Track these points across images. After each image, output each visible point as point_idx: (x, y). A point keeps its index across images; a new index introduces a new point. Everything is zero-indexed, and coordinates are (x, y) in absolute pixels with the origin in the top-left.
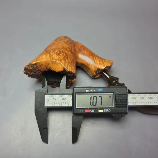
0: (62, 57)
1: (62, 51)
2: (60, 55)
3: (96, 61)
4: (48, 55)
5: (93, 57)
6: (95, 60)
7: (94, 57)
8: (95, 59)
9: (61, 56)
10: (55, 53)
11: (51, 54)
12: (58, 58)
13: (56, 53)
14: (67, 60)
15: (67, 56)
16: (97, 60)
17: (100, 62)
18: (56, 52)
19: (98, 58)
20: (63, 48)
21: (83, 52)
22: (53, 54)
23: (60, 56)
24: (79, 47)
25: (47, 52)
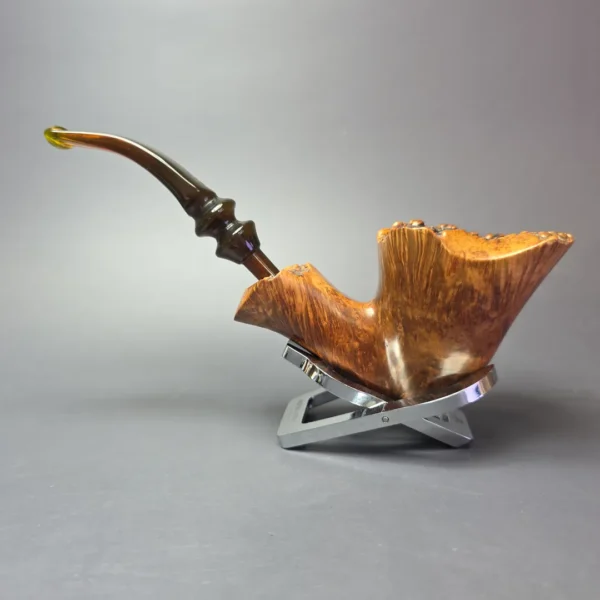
0: (449, 280)
1: (448, 311)
2: (456, 291)
3: (306, 307)
4: (502, 283)
5: (316, 326)
6: (309, 308)
7: (312, 322)
8: (311, 315)
9: (454, 286)
10: (476, 295)
11: (490, 292)
12: (463, 274)
13: (472, 299)
14: (428, 276)
15: (429, 290)
16: (303, 307)
17: (292, 300)
18: (474, 304)
19: (299, 320)
20: (444, 331)
21: (356, 344)
22: (482, 292)
23: (458, 283)
24: (370, 364)
25: (504, 301)
